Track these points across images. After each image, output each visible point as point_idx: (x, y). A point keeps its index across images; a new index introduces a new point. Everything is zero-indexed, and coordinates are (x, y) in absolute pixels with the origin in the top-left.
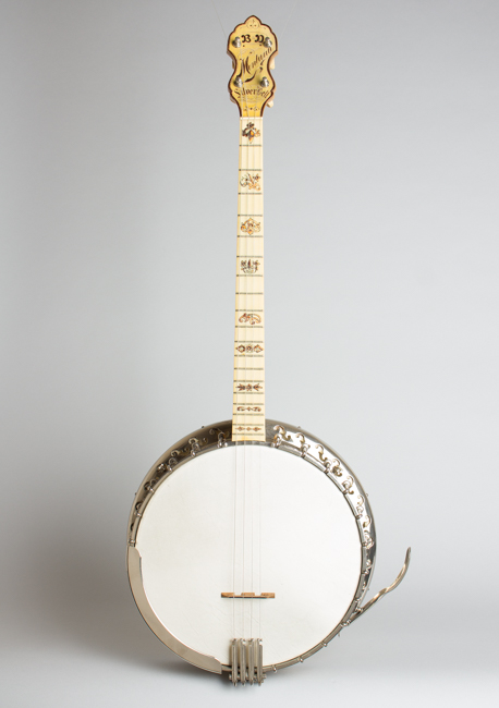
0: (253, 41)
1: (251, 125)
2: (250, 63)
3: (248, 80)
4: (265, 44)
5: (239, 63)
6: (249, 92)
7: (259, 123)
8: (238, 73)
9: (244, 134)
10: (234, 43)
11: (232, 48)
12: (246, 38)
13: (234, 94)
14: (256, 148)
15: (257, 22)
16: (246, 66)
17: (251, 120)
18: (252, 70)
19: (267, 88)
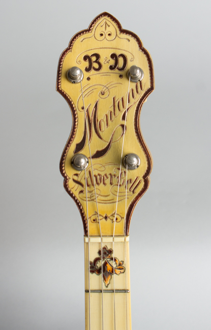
0: (106, 67)
1: (106, 252)
2: (101, 116)
3: (99, 154)
4: (130, 75)
5: (82, 117)
6: (100, 180)
7: (122, 249)
8: (78, 139)
9: (94, 268)
10: (70, 76)
11: (66, 85)
12: (92, 61)
13: (71, 184)
14: (118, 296)
15: (113, 28)
16: (93, 123)
17: (107, 242)
18: (105, 132)
19: (138, 173)
